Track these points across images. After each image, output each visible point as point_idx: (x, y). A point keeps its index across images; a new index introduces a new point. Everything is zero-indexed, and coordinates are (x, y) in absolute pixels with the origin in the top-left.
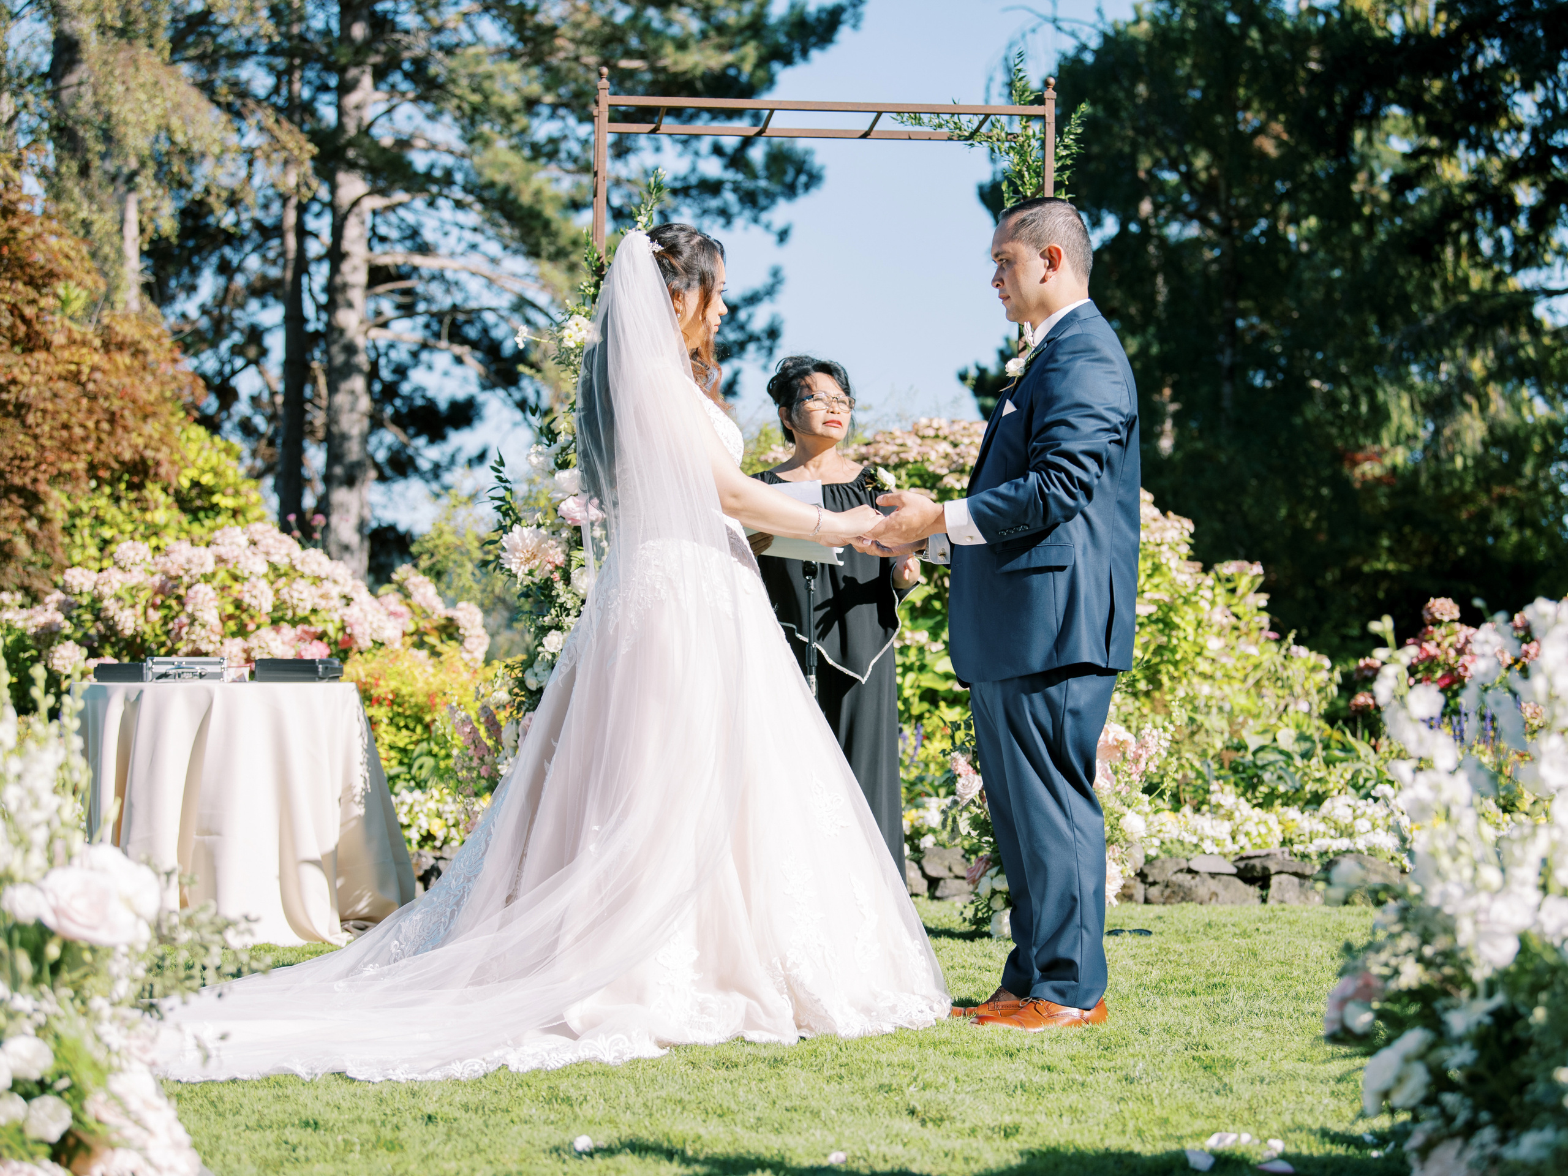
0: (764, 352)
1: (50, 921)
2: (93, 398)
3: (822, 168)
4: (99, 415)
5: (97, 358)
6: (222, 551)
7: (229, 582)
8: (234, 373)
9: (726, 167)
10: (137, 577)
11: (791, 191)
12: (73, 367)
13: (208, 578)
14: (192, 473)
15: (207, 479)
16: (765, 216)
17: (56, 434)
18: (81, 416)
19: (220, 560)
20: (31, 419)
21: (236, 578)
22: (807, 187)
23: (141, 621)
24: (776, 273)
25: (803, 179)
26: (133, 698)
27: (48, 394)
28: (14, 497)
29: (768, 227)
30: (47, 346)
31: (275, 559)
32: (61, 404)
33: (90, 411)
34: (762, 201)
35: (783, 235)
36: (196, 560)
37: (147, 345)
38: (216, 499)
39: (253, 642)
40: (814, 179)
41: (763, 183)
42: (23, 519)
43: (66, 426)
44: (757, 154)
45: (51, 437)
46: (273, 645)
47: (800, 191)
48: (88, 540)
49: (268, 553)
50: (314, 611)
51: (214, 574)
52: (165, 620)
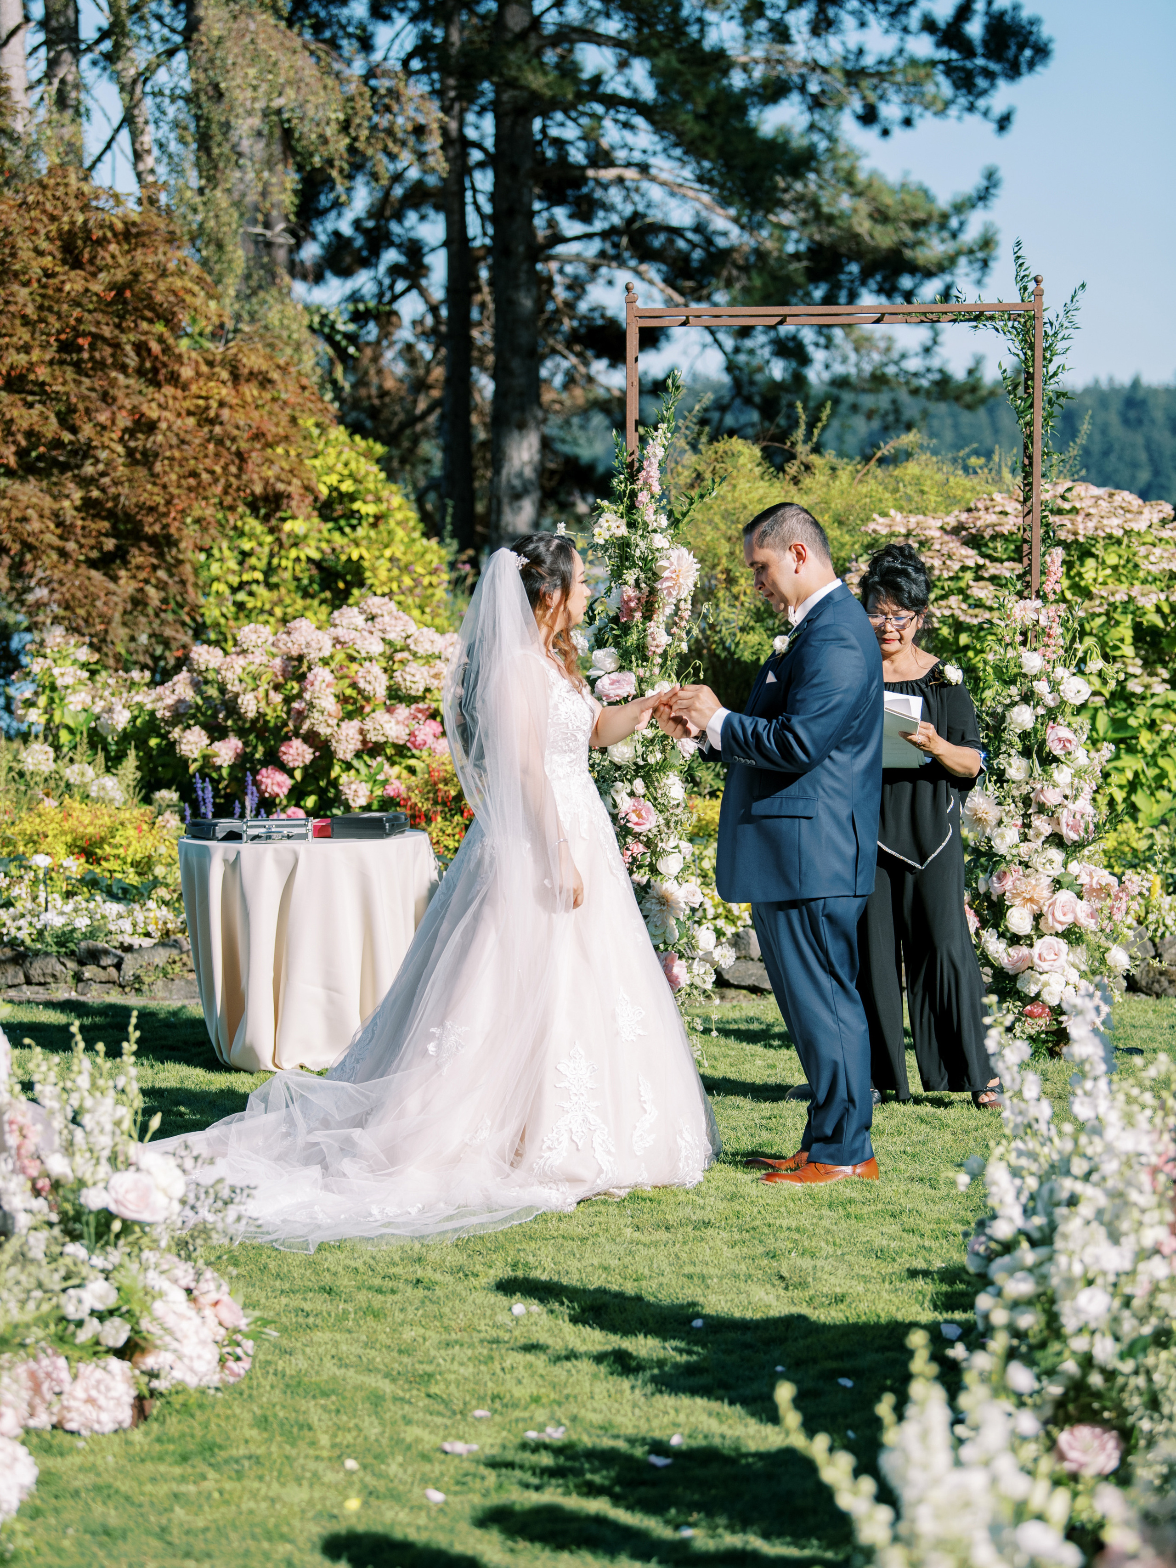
0: (978, 265)
1: (113, 1208)
2: (220, 442)
3: (1050, 40)
4: (226, 457)
5: (225, 392)
6: (340, 632)
7: (346, 663)
8: (395, 298)
9: (939, 45)
10: (258, 658)
11: (1014, 71)
12: (201, 402)
13: (325, 662)
14: (333, 479)
15: (347, 486)
16: (981, 103)
17: (183, 482)
18: (208, 462)
19: (337, 641)
20: (158, 468)
21: (352, 659)
22: (1031, 65)
23: (263, 704)
24: (991, 179)
25: (1028, 53)
26: (232, 858)
27: (174, 441)
28: (144, 545)
29: (986, 114)
30: (174, 379)
31: (390, 636)
32: (189, 451)
33: (217, 455)
34: (981, 83)
35: (1004, 123)
36: (314, 644)
37: (275, 375)
38: (356, 506)
39: (369, 725)
40: (1042, 52)
41: (980, 62)
42: (155, 568)
43: (194, 474)
44: (975, 29)
45: (179, 486)
46: (387, 726)
47: (1024, 68)
48: (227, 553)
49: (384, 631)
50: (428, 690)
51: (332, 657)
52: (288, 700)
